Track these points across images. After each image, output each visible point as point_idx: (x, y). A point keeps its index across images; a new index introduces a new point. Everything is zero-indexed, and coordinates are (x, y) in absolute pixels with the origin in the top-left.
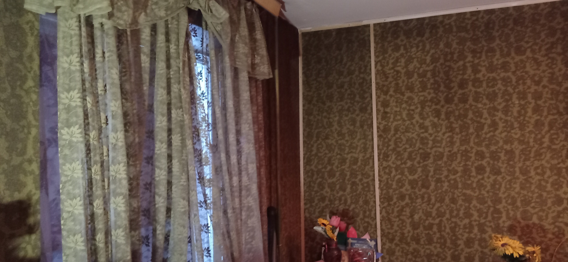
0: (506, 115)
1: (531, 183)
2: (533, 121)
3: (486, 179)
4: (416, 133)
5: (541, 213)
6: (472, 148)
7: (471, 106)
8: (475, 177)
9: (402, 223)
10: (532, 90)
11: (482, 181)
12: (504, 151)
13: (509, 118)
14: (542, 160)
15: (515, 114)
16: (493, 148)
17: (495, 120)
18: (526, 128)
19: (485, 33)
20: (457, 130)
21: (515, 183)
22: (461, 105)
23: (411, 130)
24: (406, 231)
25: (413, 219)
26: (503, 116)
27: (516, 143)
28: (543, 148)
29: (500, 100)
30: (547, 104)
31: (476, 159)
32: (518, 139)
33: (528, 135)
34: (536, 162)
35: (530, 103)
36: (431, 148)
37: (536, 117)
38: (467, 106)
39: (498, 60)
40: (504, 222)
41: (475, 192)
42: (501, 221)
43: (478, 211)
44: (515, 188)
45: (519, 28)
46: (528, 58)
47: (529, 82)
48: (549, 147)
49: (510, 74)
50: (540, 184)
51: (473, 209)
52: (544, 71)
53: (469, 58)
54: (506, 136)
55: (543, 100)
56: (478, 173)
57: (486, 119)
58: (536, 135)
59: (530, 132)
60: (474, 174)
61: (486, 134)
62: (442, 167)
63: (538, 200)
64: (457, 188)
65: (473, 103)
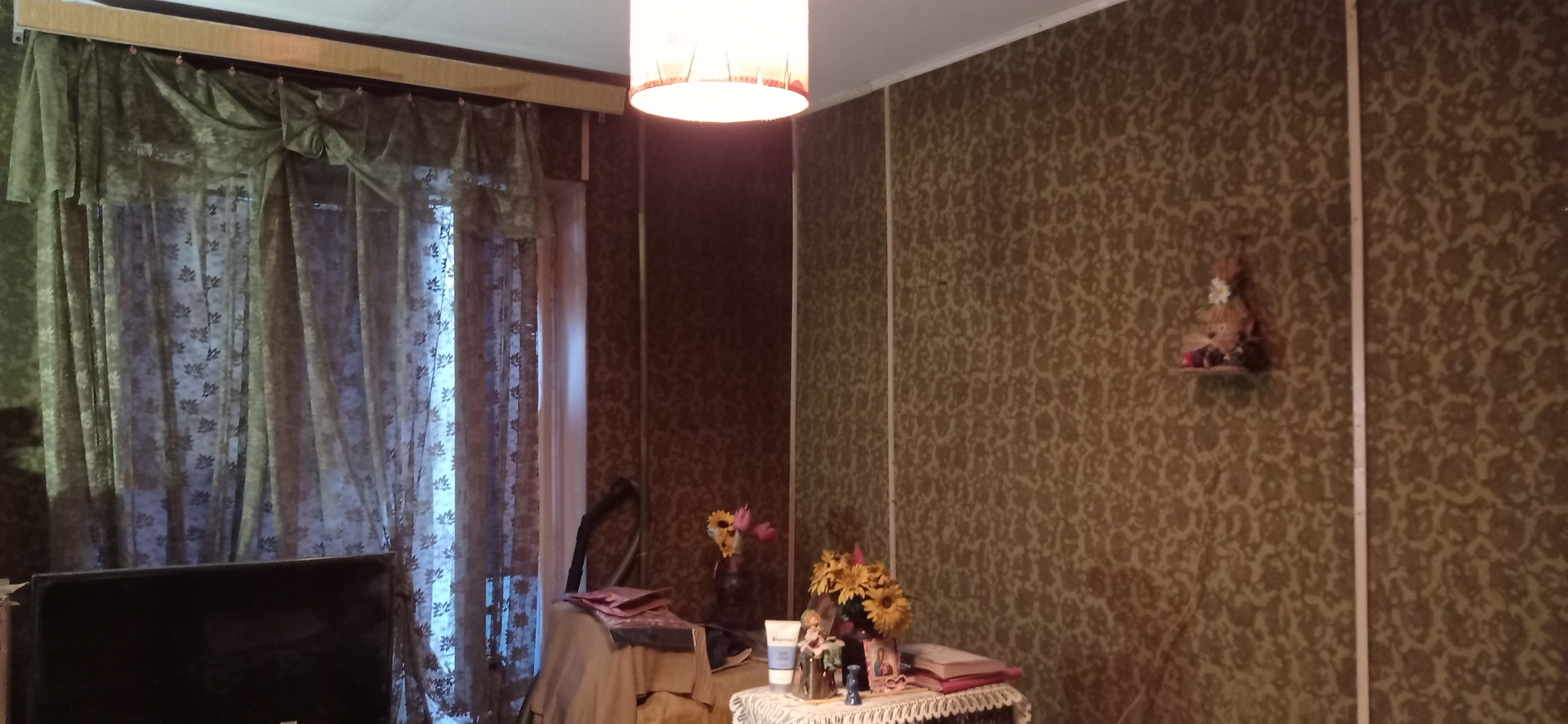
0: (1089, 292)
1: (1130, 466)
2: (1134, 304)
3: (1053, 450)
4: (949, 337)
5: (1145, 545)
6: (1031, 372)
7: (1032, 269)
8: (1035, 444)
9: (925, 546)
10: (1134, 225)
11: (1047, 455)
12: (1083, 382)
13: (1092, 299)
14: (1150, 405)
15: (1104, 288)
16: (1065, 373)
17: (1069, 303)
18: (1122, 321)
19: (1057, 87)
20: (1009, 330)
21: (1101, 463)
22: (1016, 268)
23: (941, 331)
24: (930, 565)
25: (941, 536)
26: (1083, 294)
27: (1104, 362)
28: (1153, 375)
29: (1079, 253)
30: (1162, 260)
31: (1038, 401)
32: (1108, 352)
33: (1124, 340)
34: (1139, 410)
35: (1131, 258)
36: (970, 374)
37: (1141, 295)
38: (1026, 271)
39: (1077, 150)
40: (1081, 559)
41: (1035, 481)
42: (1075, 558)
43: (1040, 526)
44: (1101, 476)
45: (1115, 64)
46: (1129, 140)
47: (1129, 202)
48: (1163, 373)
49: (1096, 185)
50: (1145, 469)
51: (1031, 521)
52: (1157, 173)
53: (1031, 153)
54: (1088, 343)
55: (1155, 249)
56: (1041, 436)
57: (1054, 302)
58: (1141, 340)
59: (1131, 333)
60: (1033, 437)
61: (1055, 337)
62: (986, 418)
63: (1142, 510)
64: (1006, 470)
65: (1036, 264)
